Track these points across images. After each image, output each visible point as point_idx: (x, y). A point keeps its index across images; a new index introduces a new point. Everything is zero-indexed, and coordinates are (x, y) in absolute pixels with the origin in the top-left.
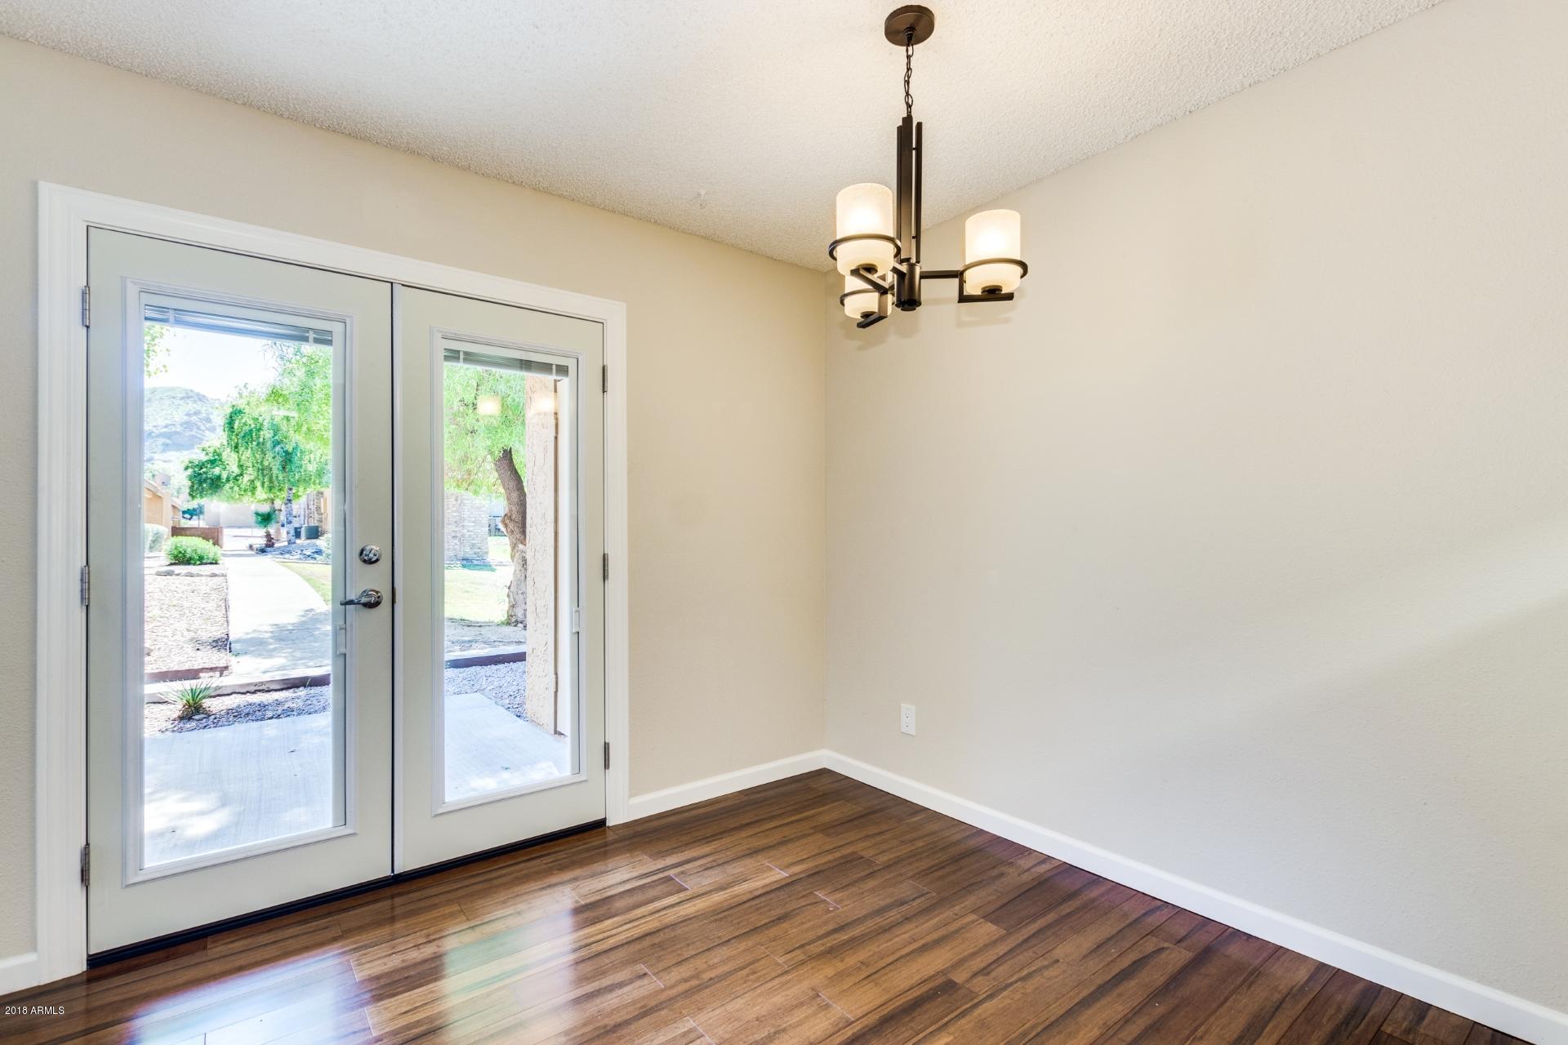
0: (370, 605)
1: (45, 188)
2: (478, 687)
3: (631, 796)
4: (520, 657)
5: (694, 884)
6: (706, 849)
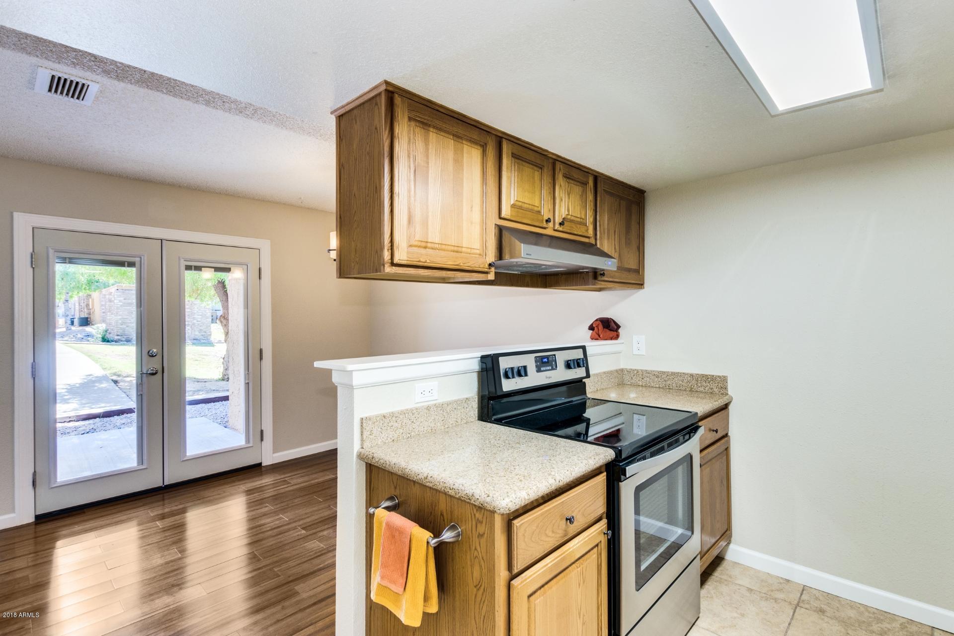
0: (153, 374)
1: (16, 215)
2: (203, 414)
3: (274, 453)
4: (226, 398)
5: (293, 482)
6: (304, 471)
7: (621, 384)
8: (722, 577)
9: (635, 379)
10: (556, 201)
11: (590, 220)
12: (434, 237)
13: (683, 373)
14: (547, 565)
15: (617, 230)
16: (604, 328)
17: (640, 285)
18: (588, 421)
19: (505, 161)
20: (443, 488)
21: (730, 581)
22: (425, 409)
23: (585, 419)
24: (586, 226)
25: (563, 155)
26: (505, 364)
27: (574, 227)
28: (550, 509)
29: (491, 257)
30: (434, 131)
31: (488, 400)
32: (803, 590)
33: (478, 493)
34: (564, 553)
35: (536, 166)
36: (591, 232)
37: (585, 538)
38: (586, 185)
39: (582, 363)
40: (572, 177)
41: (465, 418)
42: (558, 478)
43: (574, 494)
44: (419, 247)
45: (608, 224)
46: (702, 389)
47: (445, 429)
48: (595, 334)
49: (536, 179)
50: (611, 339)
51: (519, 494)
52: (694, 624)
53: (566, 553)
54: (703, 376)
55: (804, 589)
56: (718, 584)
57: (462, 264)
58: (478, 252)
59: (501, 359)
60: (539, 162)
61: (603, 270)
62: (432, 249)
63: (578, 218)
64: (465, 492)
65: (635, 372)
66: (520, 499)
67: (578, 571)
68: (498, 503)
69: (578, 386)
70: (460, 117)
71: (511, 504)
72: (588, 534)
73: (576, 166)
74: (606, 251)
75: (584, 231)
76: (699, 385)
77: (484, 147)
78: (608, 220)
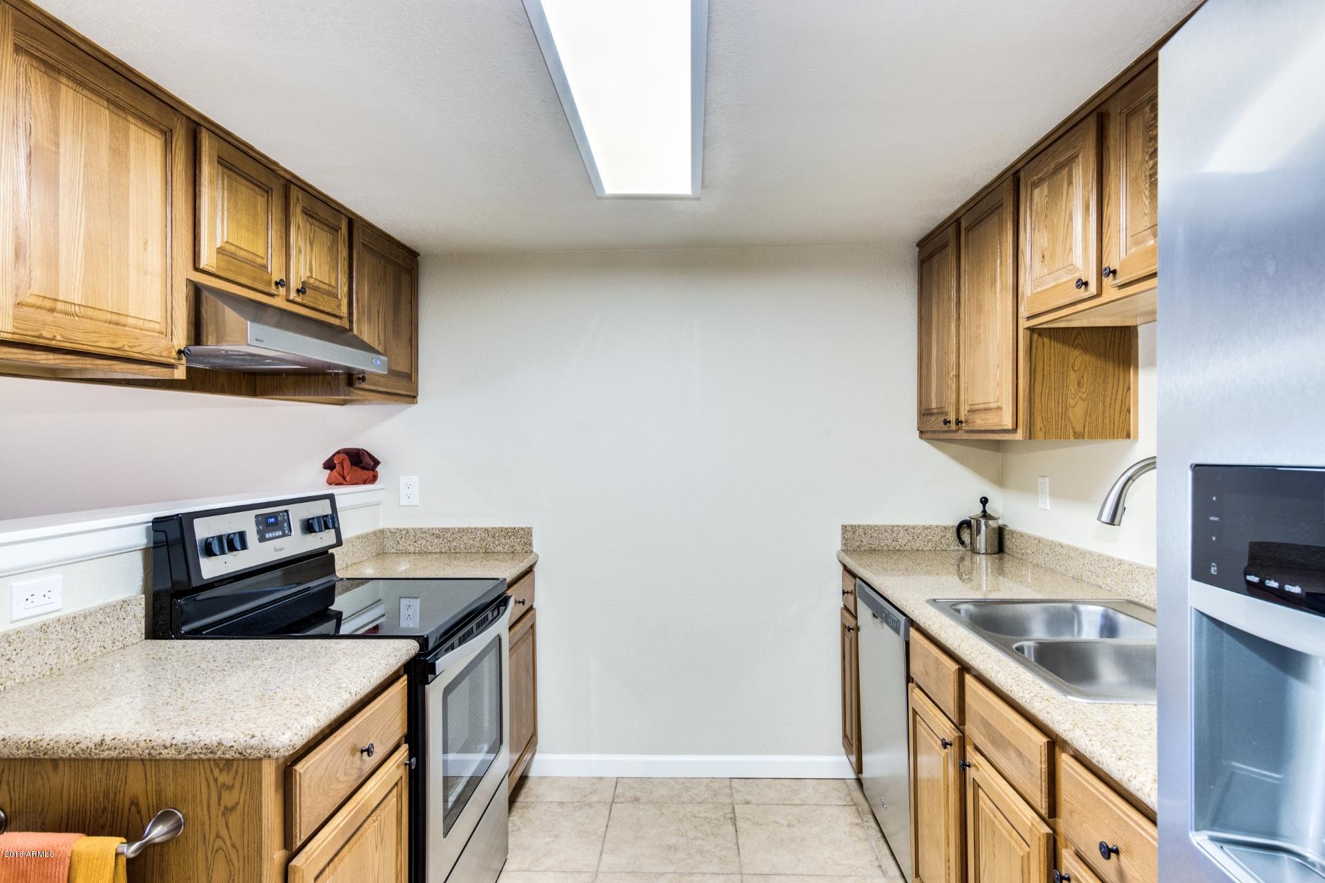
7: (381, 554)
8: (528, 800)
9: (404, 544)
10: (292, 252)
11: (343, 290)
12: (72, 290)
13: (475, 528)
14: (339, 825)
15: (381, 311)
16: (352, 465)
17: (412, 398)
18: (338, 616)
19: (206, 169)
20: (147, 751)
21: (538, 802)
22: (37, 630)
23: (333, 613)
24: (338, 299)
25: (302, 177)
26: (203, 530)
27: (319, 297)
28: (343, 739)
29: (180, 339)
30: (70, 84)
31: (171, 600)
32: (617, 784)
33: (232, 737)
34: (359, 803)
35: (259, 187)
36: (344, 310)
37: (383, 776)
38: (337, 231)
39: (329, 522)
40: (315, 216)
41: (121, 639)
42: (353, 690)
43: (371, 712)
44: (39, 307)
45: (369, 299)
46: (500, 548)
47: (79, 664)
48: (337, 475)
49: (259, 209)
50: (365, 482)
51: (304, 722)
52: (501, 871)
53: (361, 804)
54: (502, 529)
55: (617, 781)
56: (524, 810)
57: (126, 348)
58: (157, 327)
59: (197, 522)
60: (263, 180)
61: (363, 372)
62: (66, 313)
63: (325, 284)
64: (202, 743)
65: (404, 533)
66: (308, 728)
67: (375, 827)
68: (274, 741)
69: (322, 560)
70: (120, 69)
71: (296, 737)
72: (387, 769)
73: (322, 197)
74: (366, 341)
75: (334, 306)
76: (497, 543)
77: (167, 137)
78: (369, 293)
